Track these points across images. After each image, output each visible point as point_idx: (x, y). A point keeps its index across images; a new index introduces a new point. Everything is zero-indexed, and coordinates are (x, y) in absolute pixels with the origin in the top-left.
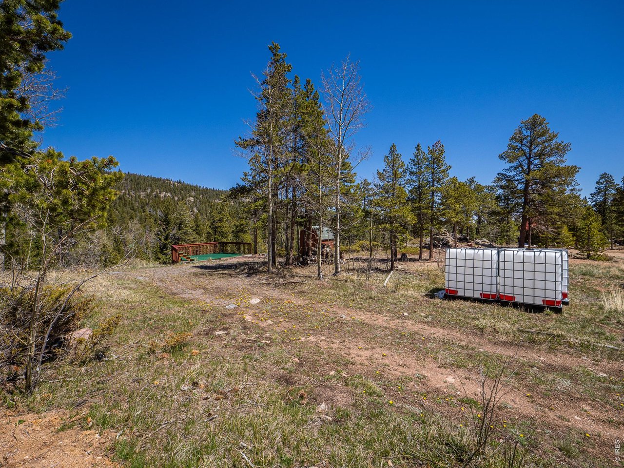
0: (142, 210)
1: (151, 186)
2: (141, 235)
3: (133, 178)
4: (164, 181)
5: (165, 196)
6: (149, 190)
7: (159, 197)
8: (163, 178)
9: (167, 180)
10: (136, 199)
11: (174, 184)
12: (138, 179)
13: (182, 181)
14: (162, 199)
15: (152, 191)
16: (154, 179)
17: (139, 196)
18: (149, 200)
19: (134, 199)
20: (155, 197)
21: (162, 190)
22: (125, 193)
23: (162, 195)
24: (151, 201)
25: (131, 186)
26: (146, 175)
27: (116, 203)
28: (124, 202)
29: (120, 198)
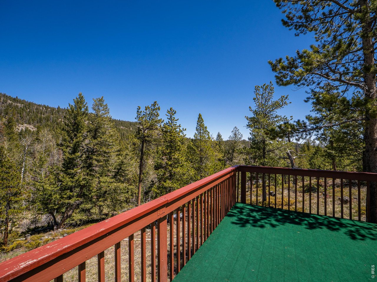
27: (54, 127)
28: (59, 126)
29: (57, 124)
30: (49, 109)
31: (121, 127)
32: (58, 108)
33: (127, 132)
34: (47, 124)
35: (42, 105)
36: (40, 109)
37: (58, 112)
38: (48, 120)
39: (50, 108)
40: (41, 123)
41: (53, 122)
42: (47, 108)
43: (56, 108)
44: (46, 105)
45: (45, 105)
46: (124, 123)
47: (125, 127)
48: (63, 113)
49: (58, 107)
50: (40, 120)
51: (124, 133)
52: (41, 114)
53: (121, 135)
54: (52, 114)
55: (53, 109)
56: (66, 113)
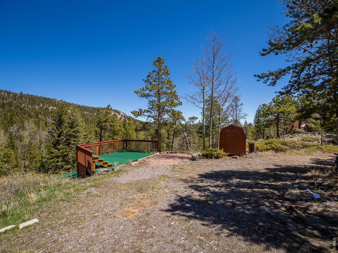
0: (36, 117)
1: (43, 102)
2: (35, 133)
3: (30, 97)
4: (52, 100)
5: (52, 109)
6: (41, 105)
7: (48, 110)
8: (51, 98)
9: (54, 99)
10: (32, 110)
11: (58, 102)
12: (34, 98)
13: (63, 100)
14: (50, 111)
15: (44, 105)
16: (45, 99)
17: (35, 108)
18: (41, 111)
19: (31, 110)
20: (46, 109)
21: (50, 105)
22: (25, 106)
23: (51, 108)
24: (42, 112)
25: (29, 102)
26: (39, 96)
27: (18, 112)
28: (23, 112)
29: (21, 109)
30: (11, 95)
31: (85, 112)
32: (20, 94)
33: (91, 117)
34: (11, 110)
35: (4, 90)
36: (2, 95)
37: (21, 97)
38: (11, 106)
39: (12, 93)
40: (4, 108)
41: (16, 107)
42: (9, 93)
43: (19, 93)
44: (8, 91)
45: (6, 91)
46: (88, 108)
47: (89, 112)
48: (26, 98)
49: (20, 92)
50: (2, 105)
51: (88, 118)
52: (3, 99)
53: (85, 120)
54: (15, 100)
55: (15, 95)
56: (30, 98)
